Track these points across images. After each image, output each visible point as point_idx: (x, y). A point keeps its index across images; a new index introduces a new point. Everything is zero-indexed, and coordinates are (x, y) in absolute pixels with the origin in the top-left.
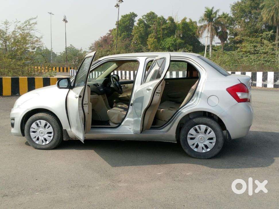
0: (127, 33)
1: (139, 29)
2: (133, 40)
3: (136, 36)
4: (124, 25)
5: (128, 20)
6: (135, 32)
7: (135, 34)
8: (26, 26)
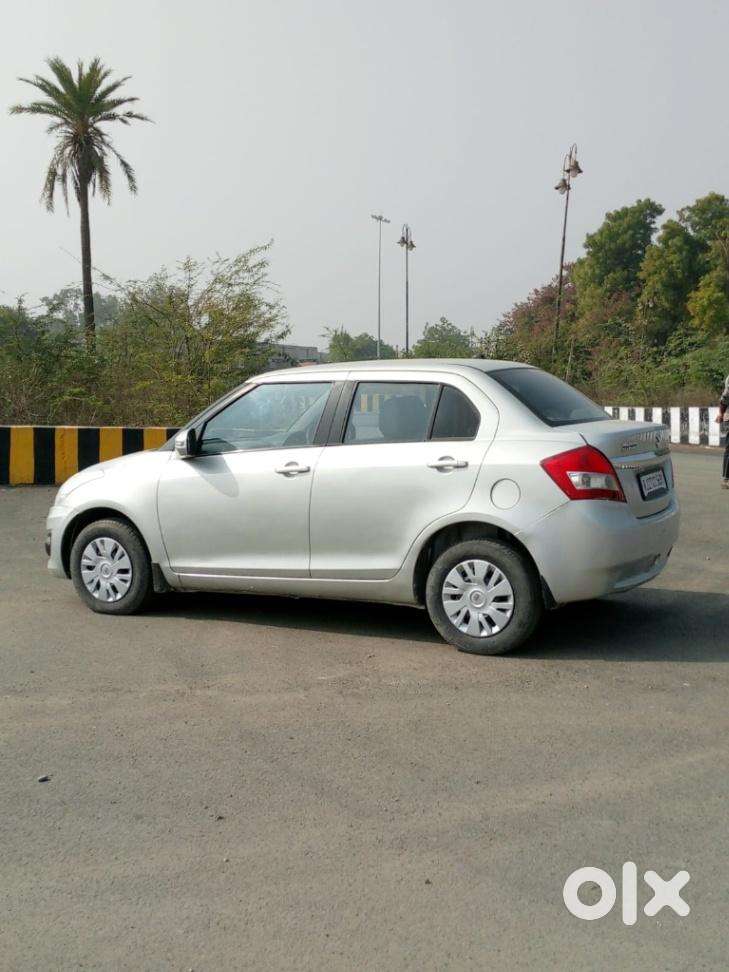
0: (626, 272)
1: (664, 259)
2: (644, 297)
3: (654, 283)
4: (613, 246)
5: (629, 227)
6: (652, 269)
7: (649, 275)
8: (237, 272)
